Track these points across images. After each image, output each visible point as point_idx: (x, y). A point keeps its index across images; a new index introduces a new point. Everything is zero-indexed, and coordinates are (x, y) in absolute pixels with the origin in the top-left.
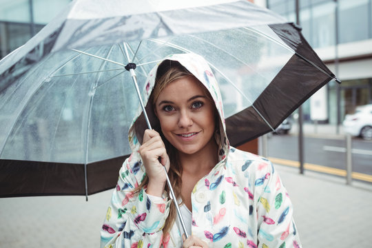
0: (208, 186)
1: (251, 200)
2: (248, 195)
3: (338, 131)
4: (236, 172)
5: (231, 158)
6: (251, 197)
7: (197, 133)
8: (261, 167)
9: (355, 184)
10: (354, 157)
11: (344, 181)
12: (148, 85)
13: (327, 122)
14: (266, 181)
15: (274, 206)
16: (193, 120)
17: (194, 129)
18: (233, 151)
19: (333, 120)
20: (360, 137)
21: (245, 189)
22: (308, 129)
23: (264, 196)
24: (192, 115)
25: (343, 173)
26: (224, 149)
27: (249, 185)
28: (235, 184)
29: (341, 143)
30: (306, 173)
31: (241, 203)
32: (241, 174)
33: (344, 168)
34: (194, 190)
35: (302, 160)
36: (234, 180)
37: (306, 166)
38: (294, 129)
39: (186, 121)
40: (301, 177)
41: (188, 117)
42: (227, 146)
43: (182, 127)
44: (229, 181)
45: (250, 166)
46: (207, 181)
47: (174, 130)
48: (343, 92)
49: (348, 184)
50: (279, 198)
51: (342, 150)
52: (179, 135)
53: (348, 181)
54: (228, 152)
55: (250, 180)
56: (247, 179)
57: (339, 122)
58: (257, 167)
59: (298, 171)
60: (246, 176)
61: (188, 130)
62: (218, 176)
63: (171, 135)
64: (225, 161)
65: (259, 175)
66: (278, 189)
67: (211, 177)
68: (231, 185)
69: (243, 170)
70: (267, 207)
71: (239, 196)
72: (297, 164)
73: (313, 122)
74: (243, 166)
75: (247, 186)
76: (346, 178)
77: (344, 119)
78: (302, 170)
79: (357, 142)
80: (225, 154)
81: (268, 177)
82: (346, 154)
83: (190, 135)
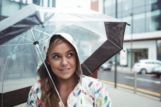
0: (75, 95)
1: (93, 101)
2: (92, 98)
3: (131, 70)
4: (86, 88)
5: (83, 80)
6: (93, 99)
7: (69, 69)
8: (97, 85)
9: (138, 93)
10: (138, 82)
11: (133, 92)
12: (45, 48)
13: (126, 66)
14: (100, 91)
15: (104, 102)
16: (68, 62)
17: (68, 67)
18: (84, 77)
19: (129, 65)
20: (140, 73)
21: (91, 96)
22: (119, 69)
23: (100, 99)
24: (68, 60)
25: (133, 88)
26: (80, 76)
27: (92, 94)
28: (85, 94)
29: (132, 75)
30: (118, 88)
31: (89, 103)
32: (89, 88)
33: (133, 86)
34: (68, 98)
35: (116, 82)
36: (85, 91)
37: (118, 85)
38: (113, 68)
39: (65, 62)
40: (115, 90)
41: (66, 60)
42: (81, 75)
43: (63, 66)
44: (83, 92)
45: (92, 85)
46: (74, 93)
47: (58, 68)
48: (134, 54)
49: (135, 93)
50: (106, 98)
51: (133, 78)
52: (61, 70)
53: (135, 92)
54: (82, 78)
55: (92, 91)
56: (91, 91)
57: (132, 67)
58: (95, 85)
59: (114, 86)
60: (91, 90)
61: (66, 67)
62: (79, 90)
63: (57, 70)
64: (81, 82)
65: (97, 89)
66: (105, 95)
67: (76, 91)
68: (84, 94)
69: (89, 87)
70: (101, 103)
71: (88, 99)
72: (114, 84)
73: (121, 66)
74: (89, 85)
75: (91, 95)
76: (134, 90)
77: (134, 65)
78: (116, 86)
79: (139, 75)
80: (81, 79)
81: (101, 89)
82: (134, 80)
83: (66, 70)
